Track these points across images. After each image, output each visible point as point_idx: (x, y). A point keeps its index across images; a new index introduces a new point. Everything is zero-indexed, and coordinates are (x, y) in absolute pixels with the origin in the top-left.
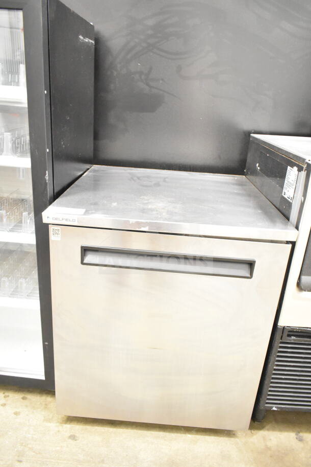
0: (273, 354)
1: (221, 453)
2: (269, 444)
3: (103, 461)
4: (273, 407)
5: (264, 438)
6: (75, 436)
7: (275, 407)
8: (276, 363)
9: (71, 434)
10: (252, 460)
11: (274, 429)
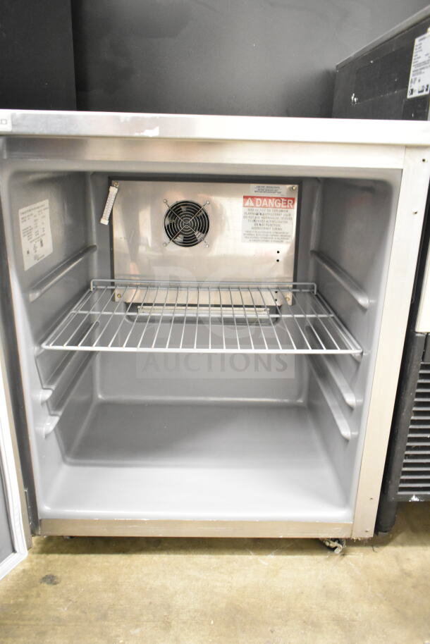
0: (408, 391)
1: (324, 587)
2: (407, 567)
3: (105, 617)
4: (412, 496)
5: (397, 558)
6: (53, 577)
7: (416, 496)
8: (415, 409)
9: (47, 573)
10: (380, 595)
11: (410, 542)
